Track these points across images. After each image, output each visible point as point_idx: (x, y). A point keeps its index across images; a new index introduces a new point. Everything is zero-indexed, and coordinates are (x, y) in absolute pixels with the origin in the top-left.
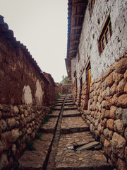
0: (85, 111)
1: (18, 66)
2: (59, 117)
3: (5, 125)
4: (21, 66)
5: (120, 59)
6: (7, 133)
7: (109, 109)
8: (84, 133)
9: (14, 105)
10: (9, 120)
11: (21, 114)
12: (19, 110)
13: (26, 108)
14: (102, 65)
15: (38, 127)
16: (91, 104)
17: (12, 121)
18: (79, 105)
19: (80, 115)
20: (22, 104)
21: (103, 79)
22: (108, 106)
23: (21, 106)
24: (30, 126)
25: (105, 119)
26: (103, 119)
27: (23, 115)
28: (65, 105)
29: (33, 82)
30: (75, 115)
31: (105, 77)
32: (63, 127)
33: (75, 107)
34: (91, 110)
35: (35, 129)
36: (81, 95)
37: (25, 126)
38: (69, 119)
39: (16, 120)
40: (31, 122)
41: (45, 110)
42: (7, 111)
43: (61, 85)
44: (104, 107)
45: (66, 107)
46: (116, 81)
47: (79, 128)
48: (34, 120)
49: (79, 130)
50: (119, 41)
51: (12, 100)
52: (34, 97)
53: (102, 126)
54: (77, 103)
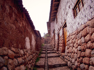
0: (63, 54)
1: (23, 24)
2: (45, 57)
3: (17, 62)
4: (24, 24)
5: (92, 19)
6: (18, 68)
7: (85, 51)
8: (64, 67)
9: (21, 49)
10: (19, 59)
11: (25, 55)
12: (24, 52)
13: (27, 52)
14: (77, 24)
15: (34, 64)
16: (68, 49)
17: (20, 60)
18: (58, 50)
19: (59, 56)
20: (25, 49)
21: (78, 33)
22: (83, 49)
23: (25, 50)
24: (30, 64)
25: (81, 58)
26: (79, 58)
27: (26, 56)
28: (48, 50)
29: (30, 35)
30: (56, 57)
31: (80, 31)
32: (50, 64)
33: (54, 51)
34: (68, 53)
35: (33, 65)
36: (58, 44)
37: (27, 63)
38: (52, 59)
39: (23, 59)
40: (30, 61)
41: (36, 53)
42: (17, 53)
43: (44, 38)
44: (80, 50)
45: (48, 52)
46: (90, 33)
47: (60, 64)
48: (31, 59)
49: (60, 66)
50: (91, 8)
51: (20, 46)
52: (31, 45)
53: (78, 62)
54: (55, 49)
